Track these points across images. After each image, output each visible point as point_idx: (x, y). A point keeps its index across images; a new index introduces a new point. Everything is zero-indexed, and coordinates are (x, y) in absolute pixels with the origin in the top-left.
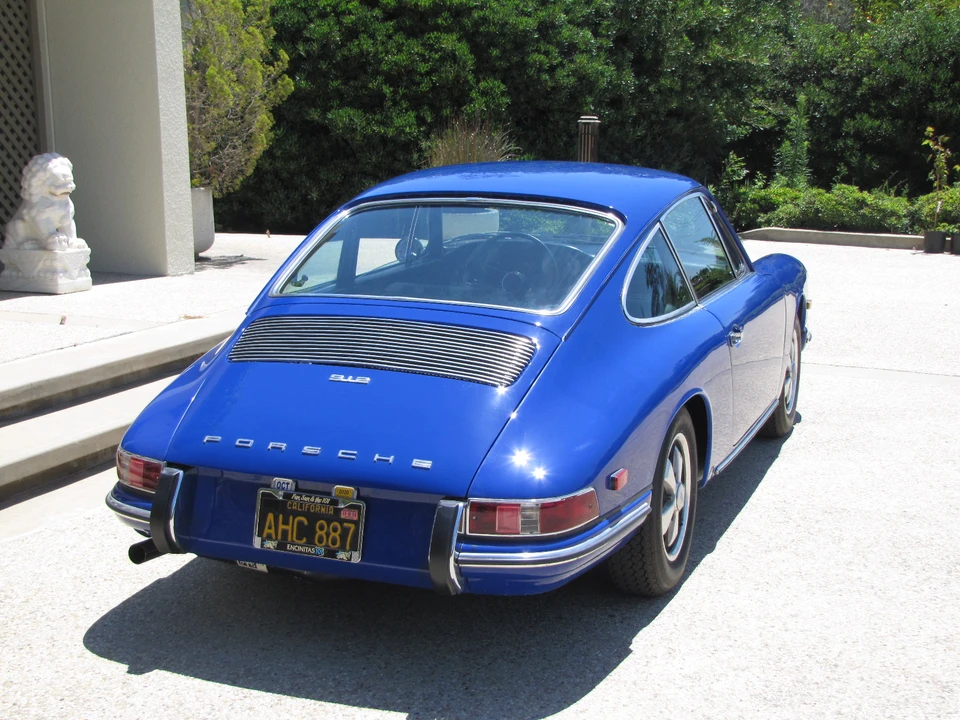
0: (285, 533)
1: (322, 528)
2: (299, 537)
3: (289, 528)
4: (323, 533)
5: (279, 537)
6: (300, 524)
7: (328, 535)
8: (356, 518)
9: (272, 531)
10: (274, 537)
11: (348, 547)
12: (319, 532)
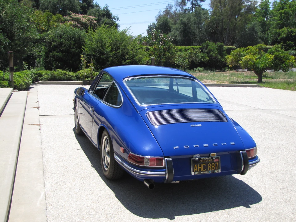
0: (200, 169)
1: (210, 166)
2: (204, 170)
3: (201, 167)
4: (210, 167)
5: (198, 171)
6: (204, 166)
7: (211, 167)
8: (218, 161)
9: (196, 170)
10: (197, 171)
11: (217, 169)
12: (209, 167)
